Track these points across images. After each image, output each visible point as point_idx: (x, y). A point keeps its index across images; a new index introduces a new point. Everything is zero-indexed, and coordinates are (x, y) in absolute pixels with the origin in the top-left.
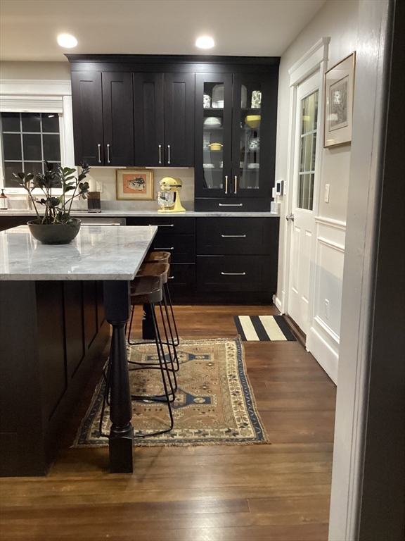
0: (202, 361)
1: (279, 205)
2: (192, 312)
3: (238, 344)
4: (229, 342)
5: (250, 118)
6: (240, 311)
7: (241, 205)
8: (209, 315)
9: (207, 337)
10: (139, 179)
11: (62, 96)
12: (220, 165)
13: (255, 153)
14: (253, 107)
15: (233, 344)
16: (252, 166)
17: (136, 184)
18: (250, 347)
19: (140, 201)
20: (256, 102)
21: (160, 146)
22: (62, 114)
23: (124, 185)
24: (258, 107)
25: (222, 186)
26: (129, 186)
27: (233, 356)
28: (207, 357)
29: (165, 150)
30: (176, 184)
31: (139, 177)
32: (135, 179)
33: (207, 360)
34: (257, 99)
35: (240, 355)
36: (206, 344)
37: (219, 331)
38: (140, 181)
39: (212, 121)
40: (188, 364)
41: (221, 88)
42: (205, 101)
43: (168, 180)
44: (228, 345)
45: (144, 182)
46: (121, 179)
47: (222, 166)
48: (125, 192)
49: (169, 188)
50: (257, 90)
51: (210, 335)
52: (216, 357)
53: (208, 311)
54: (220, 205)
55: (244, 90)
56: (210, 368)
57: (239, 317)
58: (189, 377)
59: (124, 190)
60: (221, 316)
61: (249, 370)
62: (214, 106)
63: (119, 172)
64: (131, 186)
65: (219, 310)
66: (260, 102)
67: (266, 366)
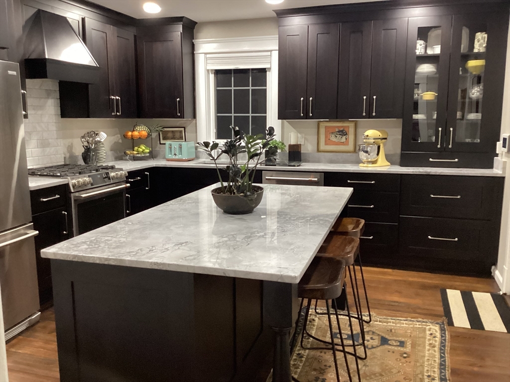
0: (396, 348)
1: (505, 163)
2: (390, 277)
3: (442, 330)
4: (431, 327)
5: (472, 63)
6: (450, 283)
7: (456, 160)
8: (410, 284)
9: (406, 314)
10: (342, 131)
11: (271, 51)
12: (432, 116)
13: (477, 103)
14: (476, 50)
15: (436, 329)
16: (472, 116)
17: (338, 136)
18: (459, 336)
19: (341, 154)
20: (480, 45)
21: (365, 97)
22: (270, 69)
23: (326, 137)
24: (482, 50)
25: (434, 139)
26: (331, 139)
27: (434, 347)
28: (402, 344)
29: (370, 102)
30: (381, 136)
31: (342, 129)
32: (337, 130)
33: (402, 349)
34: (482, 41)
35: (444, 346)
36: (403, 325)
37: (420, 308)
38: (343, 133)
39: (426, 69)
40: (378, 351)
41: (438, 32)
42: (418, 46)
43: (371, 133)
44: (430, 330)
45: (346, 134)
46: (322, 131)
47: (435, 117)
48: (326, 144)
49: (372, 141)
50: (481, 31)
51: (409, 312)
52: (414, 346)
53: (411, 279)
54: (431, 160)
55: (465, 33)
56: (403, 360)
57: (448, 290)
58: (377, 369)
59: (326, 141)
60: (425, 287)
61: (454, 372)
62: (430, 52)
63: (321, 124)
64: (333, 138)
65: (424, 278)
66: (484, 45)
67: (476, 369)
